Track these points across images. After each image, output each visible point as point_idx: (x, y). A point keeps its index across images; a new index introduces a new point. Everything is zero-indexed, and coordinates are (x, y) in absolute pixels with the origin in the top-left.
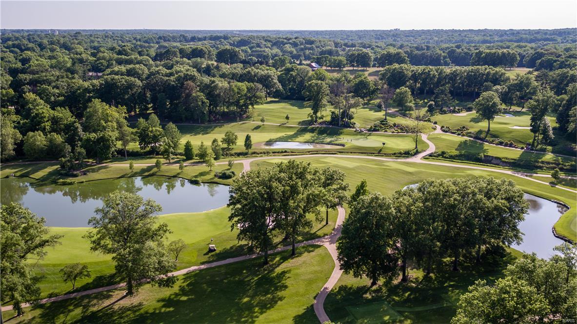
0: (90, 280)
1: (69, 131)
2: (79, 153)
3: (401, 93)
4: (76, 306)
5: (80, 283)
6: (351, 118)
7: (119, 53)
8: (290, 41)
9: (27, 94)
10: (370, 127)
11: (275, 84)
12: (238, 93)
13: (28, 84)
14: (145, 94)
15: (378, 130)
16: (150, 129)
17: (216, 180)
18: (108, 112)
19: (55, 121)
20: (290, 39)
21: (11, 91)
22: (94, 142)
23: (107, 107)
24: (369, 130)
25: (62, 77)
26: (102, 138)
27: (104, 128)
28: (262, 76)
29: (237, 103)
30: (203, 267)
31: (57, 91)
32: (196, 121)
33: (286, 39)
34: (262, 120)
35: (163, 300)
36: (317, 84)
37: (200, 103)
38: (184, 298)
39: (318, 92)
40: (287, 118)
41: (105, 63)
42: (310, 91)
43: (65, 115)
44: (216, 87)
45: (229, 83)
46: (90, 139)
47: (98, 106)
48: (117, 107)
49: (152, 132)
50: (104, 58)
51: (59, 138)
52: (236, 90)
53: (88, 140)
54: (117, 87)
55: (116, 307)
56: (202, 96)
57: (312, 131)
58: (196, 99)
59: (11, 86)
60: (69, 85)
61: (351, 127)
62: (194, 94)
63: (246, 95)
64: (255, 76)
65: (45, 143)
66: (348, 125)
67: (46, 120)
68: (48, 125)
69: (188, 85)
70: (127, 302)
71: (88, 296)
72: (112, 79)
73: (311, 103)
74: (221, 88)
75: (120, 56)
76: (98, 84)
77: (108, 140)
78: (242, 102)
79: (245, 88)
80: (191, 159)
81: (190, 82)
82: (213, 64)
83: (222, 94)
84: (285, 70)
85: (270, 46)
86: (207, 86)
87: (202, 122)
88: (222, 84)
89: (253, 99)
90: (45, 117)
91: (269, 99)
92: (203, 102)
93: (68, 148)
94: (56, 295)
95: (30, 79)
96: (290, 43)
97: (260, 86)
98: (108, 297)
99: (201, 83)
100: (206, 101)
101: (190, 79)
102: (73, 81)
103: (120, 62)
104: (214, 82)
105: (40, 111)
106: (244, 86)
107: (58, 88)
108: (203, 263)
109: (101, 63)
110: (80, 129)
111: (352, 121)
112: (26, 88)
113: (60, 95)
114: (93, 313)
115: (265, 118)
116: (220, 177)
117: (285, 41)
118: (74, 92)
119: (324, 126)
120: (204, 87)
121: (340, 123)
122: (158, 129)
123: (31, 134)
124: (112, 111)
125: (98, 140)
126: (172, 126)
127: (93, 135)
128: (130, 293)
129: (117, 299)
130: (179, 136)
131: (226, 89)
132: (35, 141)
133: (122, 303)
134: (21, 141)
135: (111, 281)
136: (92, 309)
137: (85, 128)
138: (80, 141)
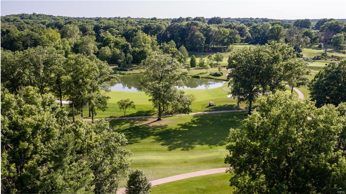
0: (134, 111)
1: (125, 49)
2: (129, 57)
4: (126, 123)
5: (130, 111)
9: (102, 33)
10: (314, 57)
11: (247, 33)
12: (224, 35)
13: (102, 29)
14: (167, 34)
15: (320, 59)
16: (170, 49)
17: (211, 76)
18: (146, 38)
19: (117, 44)
21: (94, 32)
22: (138, 54)
23: (146, 35)
24: (313, 59)
26: (142, 51)
27: (143, 46)
29: (222, 42)
30: (206, 113)
31: (118, 32)
32: (196, 51)
33: (250, 19)
35: (181, 125)
37: (200, 39)
38: (194, 125)
39: (278, 34)
43: (123, 41)
44: (210, 30)
45: (219, 28)
46: (135, 51)
47: (141, 34)
48: (151, 36)
49: (171, 50)
51: (118, 51)
52: (222, 32)
53: (135, 52)
54: (152, 29)
55: (151, 125)
56: (202, 35)
58: (198, 37)
59: (94, 29)
60: (124, 29)
61: (300, 57)
62: (196, 34)
63: (229, 36)
64: (234, 27)
65: (110, 54)
67: (112, 42)
68: (112, 45)
69: (193, 28)
70: (158, 124)
71: (133, 119)
74: (214, 31)
77: (146, 53)
78: (226, 40)
79: (228, 31)
80: (194, 67)
81: (195, 27)
83: (213, 34)
84: (253, 27)
85: (239, 23)
86: (205, 30)
87: (200, 52)
88: (214, 28)
89: (233, 40)
90: (111, 40)
91: (241, 44)
92: (202, 39)
93: (123, 54)
94: (114, 117)
95: (104, 27)
97: (238, 32)
98: (146, 120)
99: (201, 28)
100: (203, 38)
101: (195, 25)
102: (127, 27)
104: (209, 27)
105: (109, 37)
107: (118, 30)
108: (206, 111)
110: (130, 46)
111: (301, 53)
112: (102, 30)
114: (137, 127)
116: (213, 75)
117: (249, 20)
118: (127, 32)
120: (203, 30)
122: (175, 49)
123: (103, 48)
124: (149, 38)
125: (140, 52)
126: (183, 48)
127: (137, 49)
128: (159, 119)
129: (151, 122)
130: (187, 54)
131: (216, 32)
132: (105, 51)
133: (154, 124)
134: (98, 52)
135: (147, 114)
136: (136, 125)
137: (132, 47)
138: (130, 52)
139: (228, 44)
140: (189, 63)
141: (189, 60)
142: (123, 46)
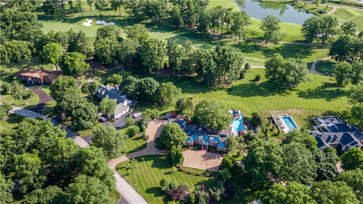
0: (258, 37)
4: (253, 42)
5: (255, 37)
17: (317, 13)
30: (291, 43)
35: (275, 48)
38: (281, 49)
55: (262, 46)
70: (265, 45)
71: (256, 41)
94: (248, 38)
98: (261, 42)
108: (291, 42)
114: (256, 45)
116: (319, 12)
128: (266, 43)
129: (263, 44)
135: (262, 39)
136: (256, 44)
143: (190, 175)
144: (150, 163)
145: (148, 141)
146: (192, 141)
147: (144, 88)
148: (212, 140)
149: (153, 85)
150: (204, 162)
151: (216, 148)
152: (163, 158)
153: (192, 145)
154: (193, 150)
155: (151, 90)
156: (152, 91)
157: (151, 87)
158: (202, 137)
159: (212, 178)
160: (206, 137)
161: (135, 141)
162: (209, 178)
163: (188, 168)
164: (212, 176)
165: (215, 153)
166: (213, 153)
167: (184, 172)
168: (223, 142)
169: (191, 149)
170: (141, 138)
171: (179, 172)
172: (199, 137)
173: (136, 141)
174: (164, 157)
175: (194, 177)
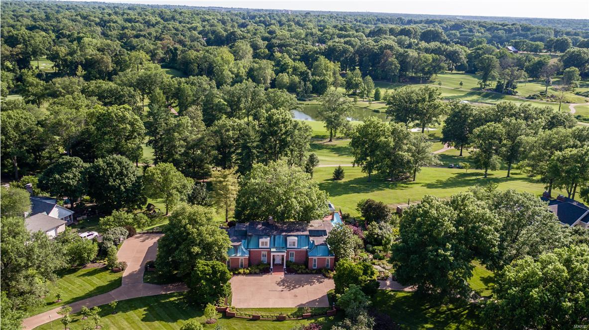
1: (304, 76)
2: (308, 87)
3: (569, 72)
6: (515, 87)
7: (341, 29)
8: (505, 27)
9: (276, 53)
10: (528, 95)
11: (461, 58)
12: (425, 62)
13: (277, 46)
14: (354, 58)
15: (535, 98)
16: (354, 78)
18: (328, 65)
19: (295, 69)
20: (506, 25)
21: (267, 51)
22: (318, 83)
23: (329, 61)
24: (527, 98)
25: (300, 43)
26: (323, 80)
27: (324, 75)
28: (451, 52)
29: (423, 70)
31: (296, 52)
32: (389, 80)
33: (501, 25)
34: (440, 84)
36: (488, 58)
37: (393, 67)
39: (489, 65)
40: (461, 84)
41: (329, 37)
42: (482, 63)
43: (302, 66)
44: (408, 56)
45: (419, 53)
46: (316, 80)
47: (322, 60)
48: (334, 63)
49: (355, 80)
50: (328, 33)
51: (297, 79)
52: (423, 59)
53: (315, 80)
54: (337, 51)
55: (325, 144)
56: (396, 62)
57: (479, 94)
58: (391, 63)
59: (267, 47)
60: (304, 49)
61: (512, 95)
62: (390, 60)
63: (431, 64)
64: (445, 51)
65: (288, 81)
66: (510, 93)
67: (290, 67)
68: (290, 70)
69: (386, 52)
70: (329, 143)
72: (333, 46)
73: (482, 73)
74: (412, 57)
75: (341, 32)
76: (323, 48)
77: (326, 82)
78: (427, 69)
80: (378, 100)
81: (389, 51)
82: (414, 42)
83: (411, 61)
85: (483, 31)
86: (401, 55)
87: (394, 82)
88: (412, 53)
89: (436, 68)
90: (289, 65)
91: (454, 72)
92: (396, 66)
93: (303, 83)
95: (279, 44)
96: (504, 29)
97: (444, 58)
98: (321, 141)
99: (397, 52)
100: (398, 65)
101: (389, 49)
102: (307, 46)
103: (340, 36)
104: (407, 52)
105: (287, 61)
106: (430, 57)
107: (296, 50)
109: (326, 37)
110: (310, 74)
111: (515, 90)
112: (276, 49)
113: (298, 55)
115: (442, 83)
117: (500, 27)
118: (307, 53)
119: (489, 92)
120: (399, 55)
121: (504, 91)
122: (359, 79)
123: (281, 74)
124: (331, 65)
125: (320, 81)
126: (369, 78)
127: (317, 78)
128: (330, 141)
129: (325, 142)
130: (373, 85)
131: (415, 58)
132: (283, 79)
133: (327, 143)
134: (275, 79)
135: (323, 137)
136: (314, 143)
137: (313, 75)
138: (309, 80)
139: (430, 73)
140: (373, 96)
141: (374, 92)
142: (302, 74)
143: (258, 322)
144: (137, 314)
145: (125, 274)
146: (243, 253)
147: (104, 174)
148: (294, 243)
149: (127, 169)
150: (287, 293)
151: (306, 262)
152: (172, 299)
153: (246, 263)
154: (250, 274)
155: (121, 180)
156: (125, 183)
157: (121, 173)
158: (269, 239)
159: (321, 319)
160: (279, 240)
161: (86, 277)
162: (313, 321)
163: (246, 309)
164: (320, 315)
165: (307, 273)
166: (302, 273)
167: (241, 318)
168: (322, 244)
169: (245, 274)
170: (105, 269)
171: (224, 320)
172: (261, 240)
173: (89, 278)
174: (176, 296)
175: (270, 324)
